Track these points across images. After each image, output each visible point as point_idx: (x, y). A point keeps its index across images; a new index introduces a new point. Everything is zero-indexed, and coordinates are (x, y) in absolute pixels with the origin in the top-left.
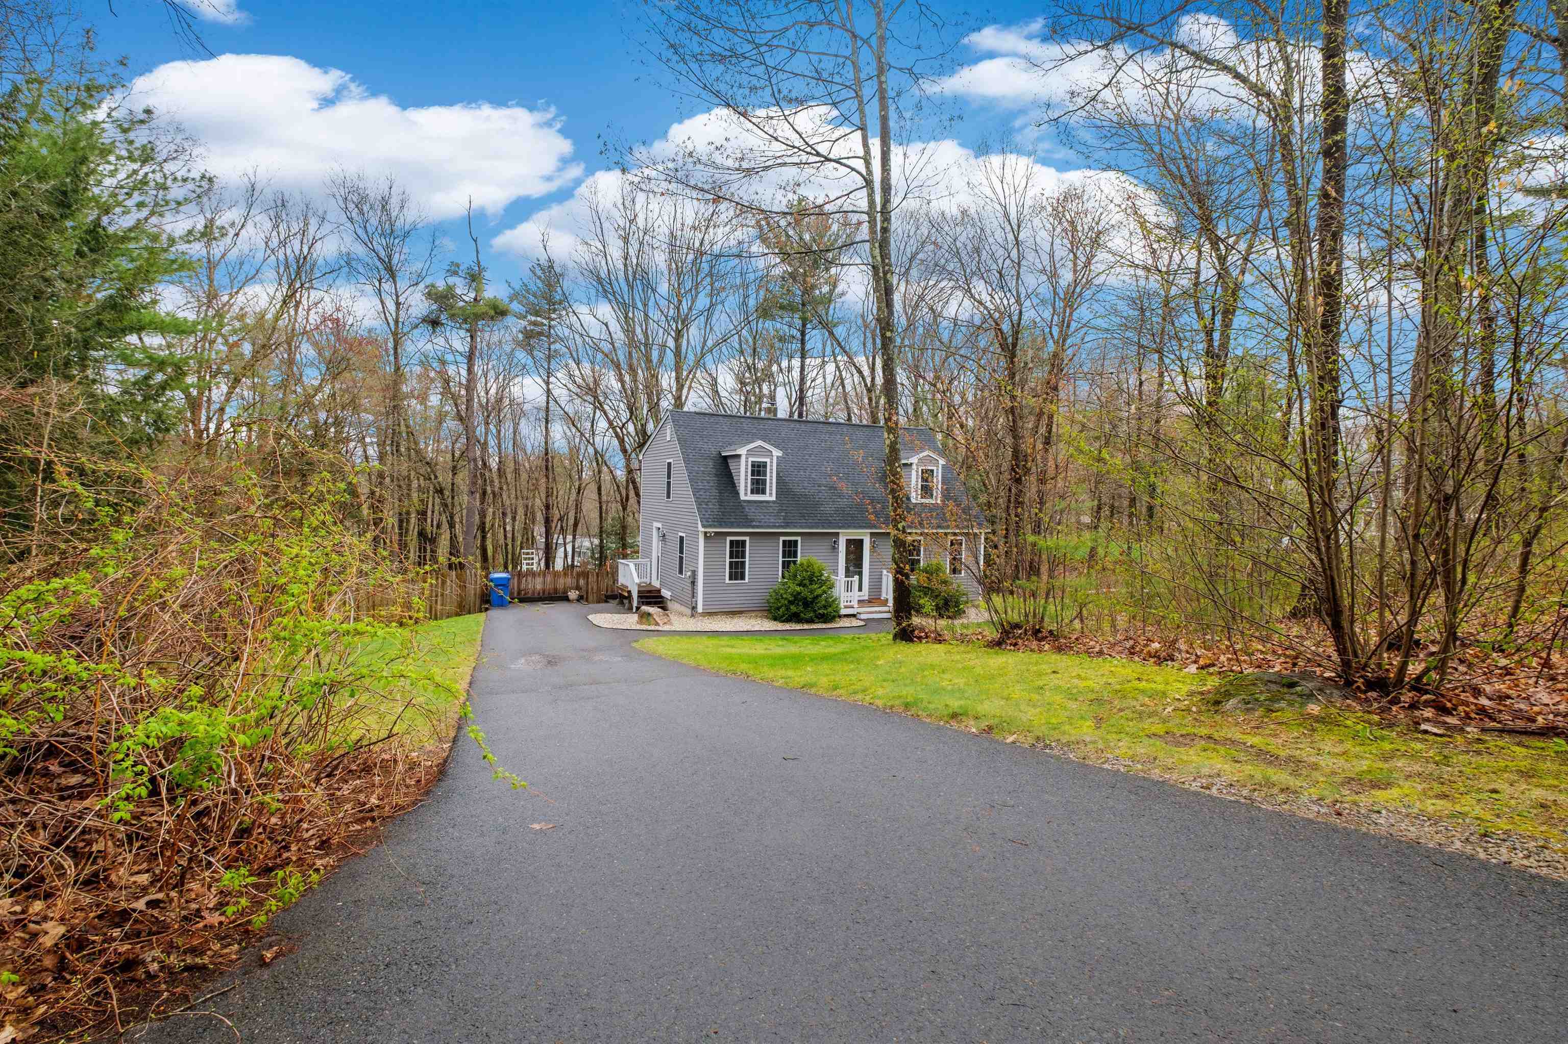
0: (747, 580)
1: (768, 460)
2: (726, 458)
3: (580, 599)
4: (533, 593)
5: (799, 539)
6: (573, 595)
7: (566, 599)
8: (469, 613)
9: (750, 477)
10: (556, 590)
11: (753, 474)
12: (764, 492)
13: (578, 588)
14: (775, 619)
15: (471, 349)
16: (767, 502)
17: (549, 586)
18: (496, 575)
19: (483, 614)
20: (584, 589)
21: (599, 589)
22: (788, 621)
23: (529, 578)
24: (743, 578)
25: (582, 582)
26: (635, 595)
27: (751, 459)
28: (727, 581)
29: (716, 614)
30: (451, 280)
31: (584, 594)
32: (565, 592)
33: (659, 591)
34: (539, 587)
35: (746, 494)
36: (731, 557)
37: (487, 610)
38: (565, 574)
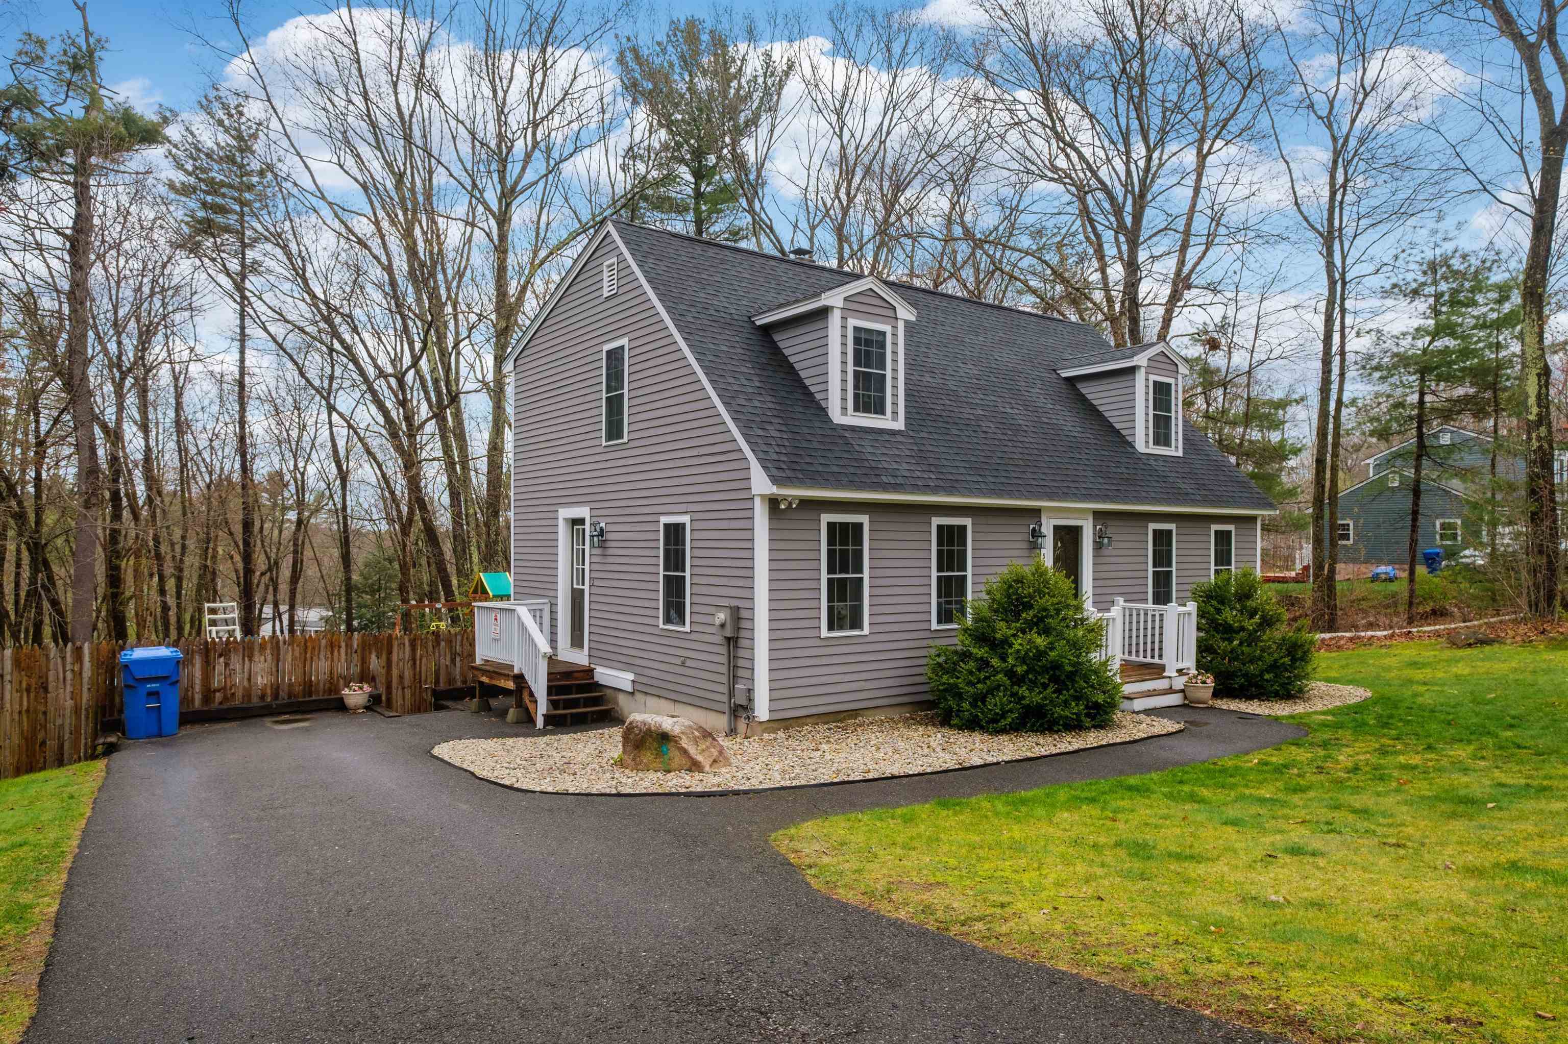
0: (866, 631)
1: (887, 328)
2: (767, 330)
3: (374, 704)
4: (247, 694)
5: (967, 522)
6: (355, 695)
7: (340, 706)
8: (60, 762)
9: (851, 368)
10: (309, 687)
11: (857, 363)
12: (881, 410)
13: (365, 676)
14: (972, 725)
15: (78, 217)
16: (893, 433)
17: (290, 676)
18: (140, 653)
19: (101, 764)
20: (381, 680)
21: (417, 679)
22: (1016, 728)
23: (236, 662)
24: (856, 623)
25: (375, 663)
26: (539, 686)
27: (852, 322)
28: (824, 633)
29: (799, 721)
30: (28, 74)
31: (382, 690)
32: (333, 688)
33: (590, 672)
34: (261, 681)
35: (844, 409)
36: (831, 570)
37: (111, 749)
38: (332, 646)
